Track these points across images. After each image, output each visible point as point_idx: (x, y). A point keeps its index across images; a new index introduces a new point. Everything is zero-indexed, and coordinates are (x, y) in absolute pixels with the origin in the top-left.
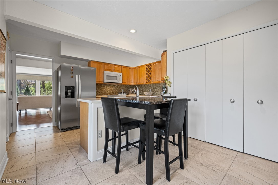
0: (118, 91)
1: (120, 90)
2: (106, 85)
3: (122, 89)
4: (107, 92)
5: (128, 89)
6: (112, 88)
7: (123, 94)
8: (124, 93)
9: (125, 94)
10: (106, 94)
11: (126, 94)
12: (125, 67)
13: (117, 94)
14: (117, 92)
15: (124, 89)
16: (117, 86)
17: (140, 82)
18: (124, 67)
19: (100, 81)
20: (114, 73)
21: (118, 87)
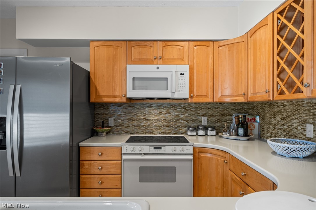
0: (185, 122)
1: (193, 120)
2: (148, 105)
3: (203, 115)
4: (151, 124)
5: (223, 116)
6: (168, 112)
7: (201, 132)
8: (206, 129)
9: (209, 133)
10: (147, 131)
11: (214, 133)
12: (204, 43)
13: (183, 130)
14: (185, 125)
15: (210, 116)
16: (184, 108)
17: (255, 93)
18: (199, 43)
19: (115, 97)
20: (158, 68)
21: (186, 111)
